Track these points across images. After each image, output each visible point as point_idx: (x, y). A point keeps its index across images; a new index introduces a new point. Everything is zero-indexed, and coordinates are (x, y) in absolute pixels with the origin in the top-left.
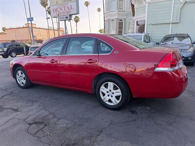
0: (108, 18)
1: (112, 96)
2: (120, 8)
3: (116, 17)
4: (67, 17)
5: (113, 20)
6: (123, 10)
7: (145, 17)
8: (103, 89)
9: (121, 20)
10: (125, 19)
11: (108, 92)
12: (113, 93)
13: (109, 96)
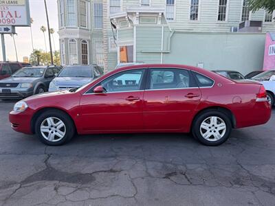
0: (65, 37)
1: (215, 131)
2: (82, 24)
3: (78, 36)
4: (7, 29)
5: (73, 40)
6: (86, 28)
7: (133, 42)
8: (204, 125)
9: (84, 41)
10: (90, 41)
11: (210, 128)
12: (216, 128)
13: (211, 131)
